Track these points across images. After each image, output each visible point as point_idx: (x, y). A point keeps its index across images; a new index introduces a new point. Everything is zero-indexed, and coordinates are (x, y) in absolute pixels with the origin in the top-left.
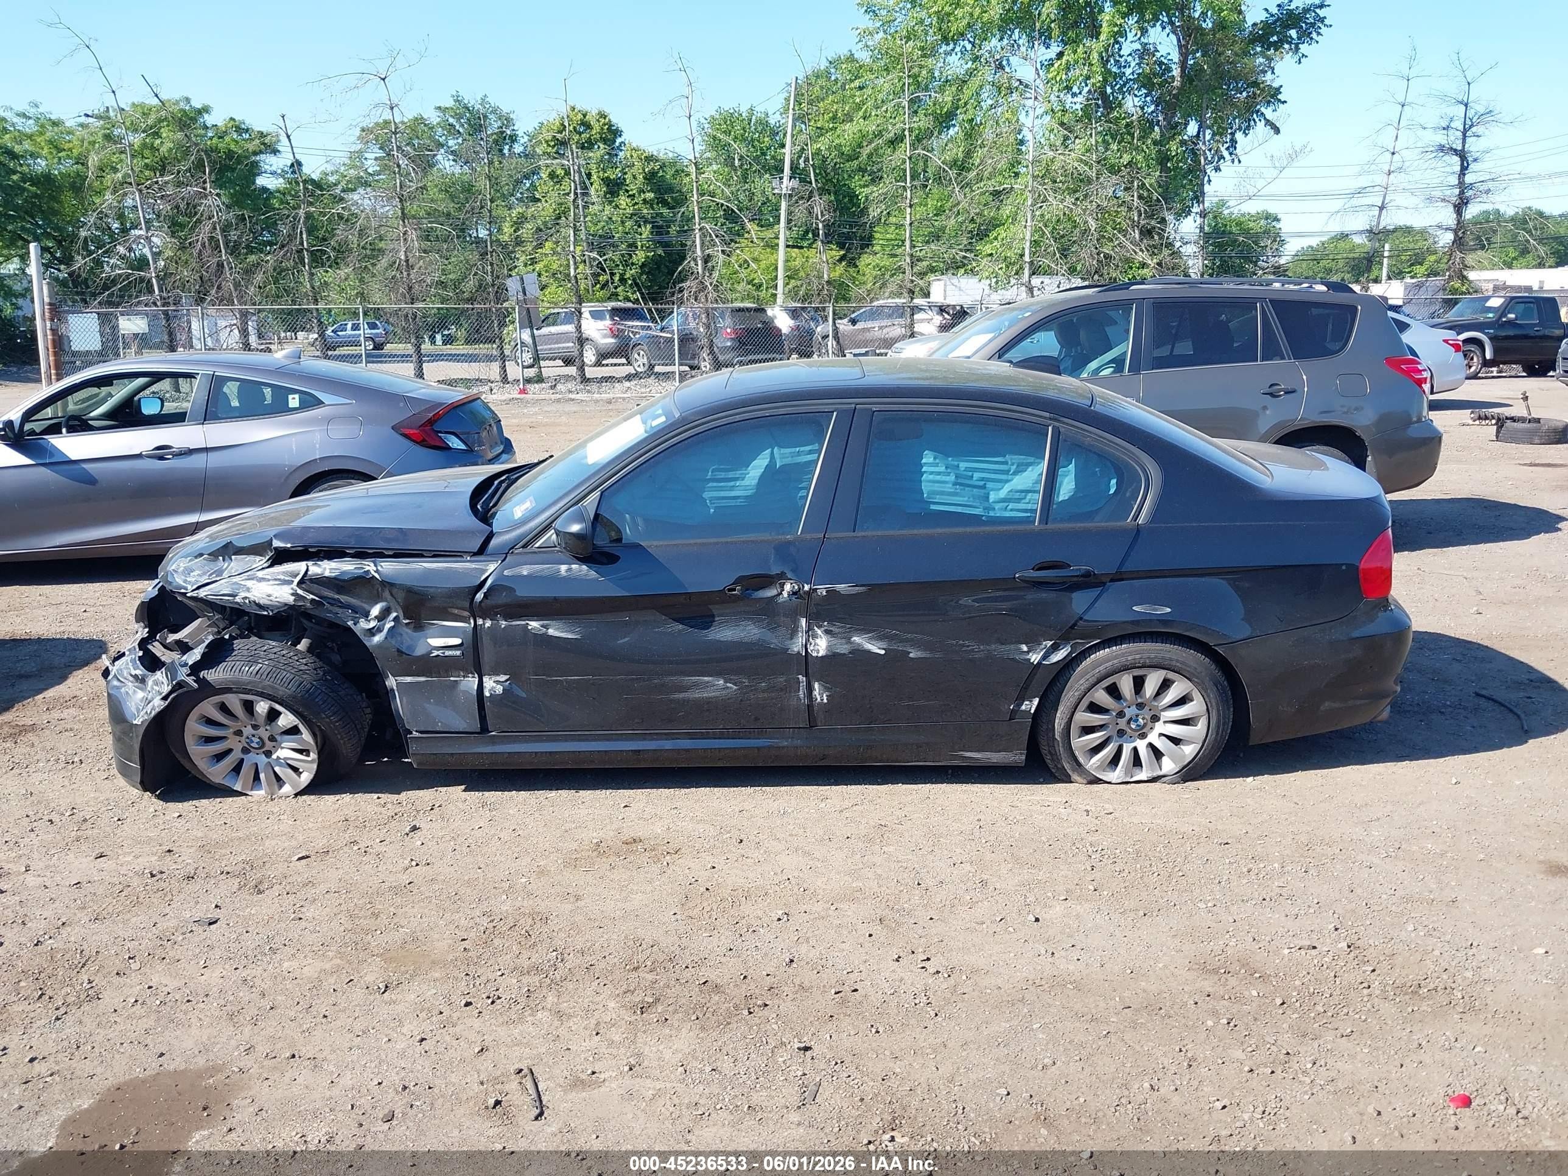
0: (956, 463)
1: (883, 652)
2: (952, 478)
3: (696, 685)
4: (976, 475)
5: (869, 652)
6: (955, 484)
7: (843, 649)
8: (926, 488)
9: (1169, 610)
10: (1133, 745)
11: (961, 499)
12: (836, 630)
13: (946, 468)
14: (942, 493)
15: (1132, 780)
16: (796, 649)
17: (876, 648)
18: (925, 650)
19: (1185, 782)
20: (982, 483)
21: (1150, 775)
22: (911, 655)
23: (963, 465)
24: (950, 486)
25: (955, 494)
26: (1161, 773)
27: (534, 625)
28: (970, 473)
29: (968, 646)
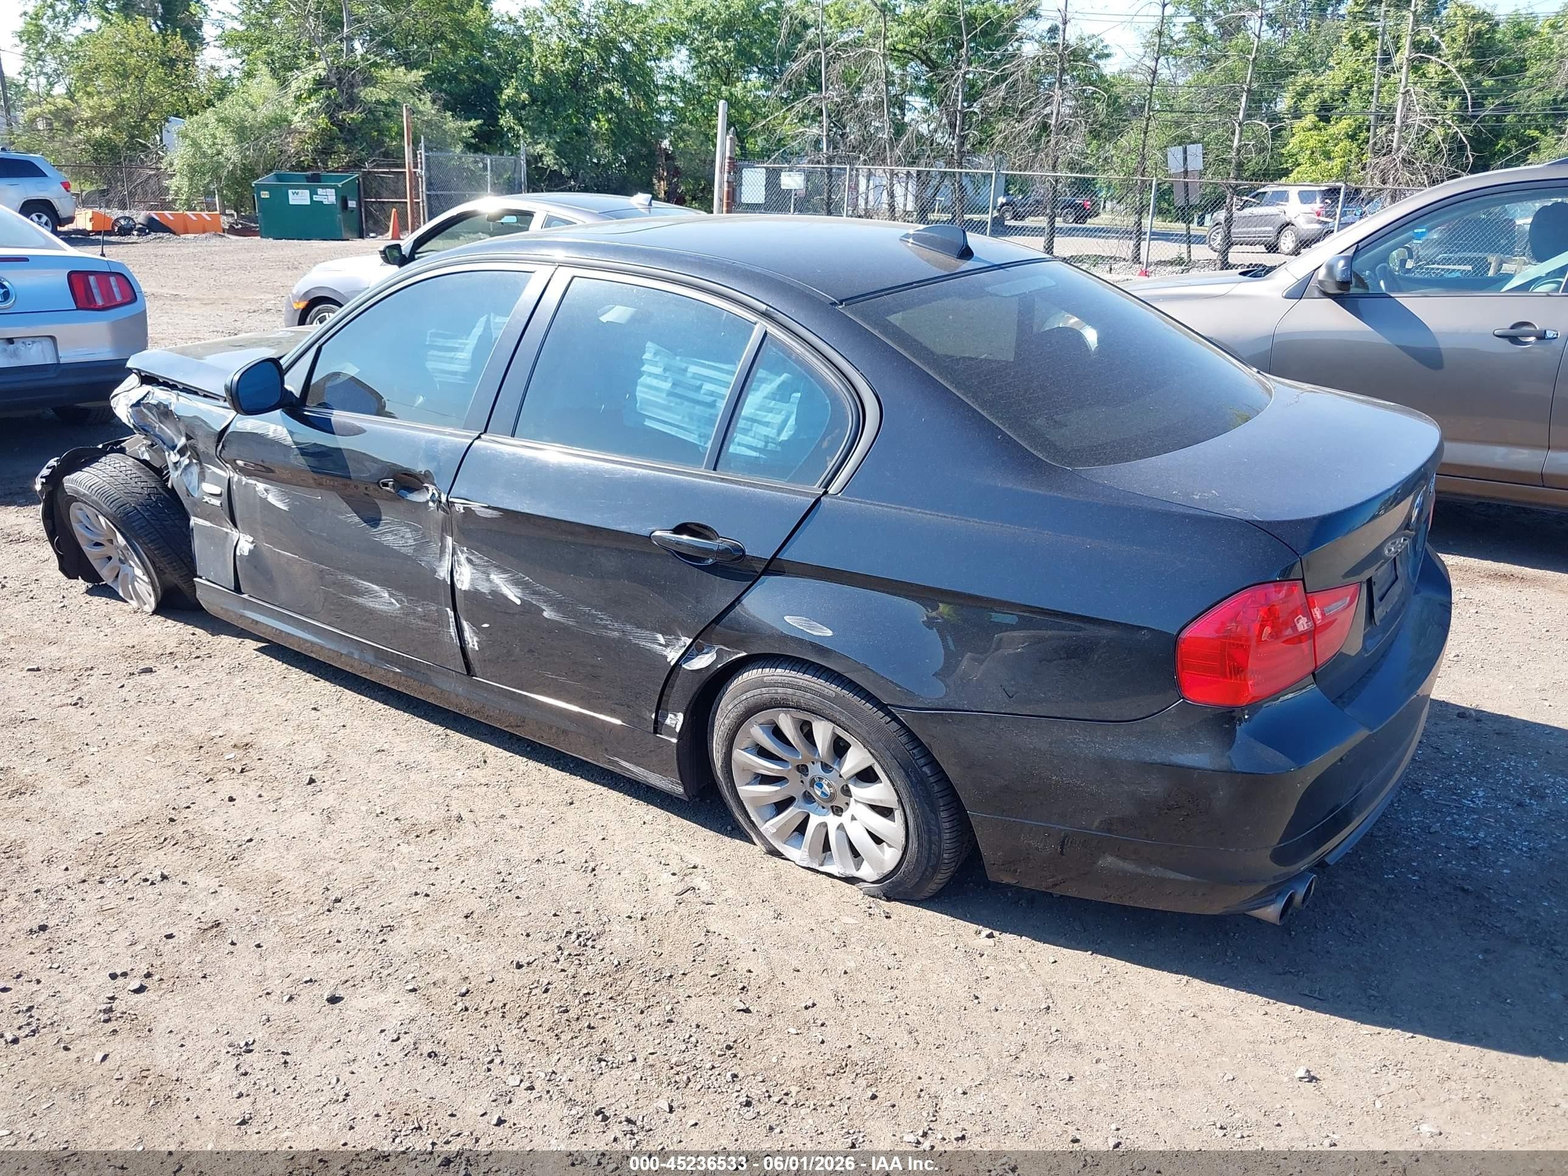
0: (684, 365)
1: (518, 602)
2: (667, 386)
3: (368, 592)
4: (707, 386)
5: (506, 598)
6: (670, 394)
7: (484, 588)
8: (641, 393)
9: (829, 633)
10: (822, 819)
11: (672, 415)
12: (476, 561)
13: (665, 370)
14: (656, 405)
15: (821, 869)
16: (442, 575)
17: (513, 594)
18: (558, 611)
19: (889, 899)
20: (709, 399)
21: (842, 871)
22: (545, 614)
23: (693, 369)
24: (664, 395)
25: (667, 408)
26: (858, 874)
27: (261, 486)
28: (699, 383)
29: (601, 619)
